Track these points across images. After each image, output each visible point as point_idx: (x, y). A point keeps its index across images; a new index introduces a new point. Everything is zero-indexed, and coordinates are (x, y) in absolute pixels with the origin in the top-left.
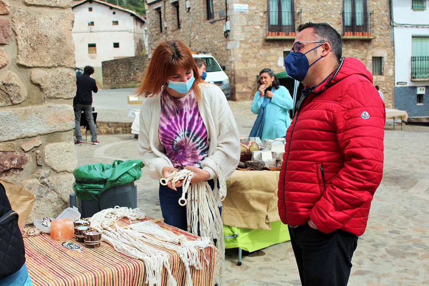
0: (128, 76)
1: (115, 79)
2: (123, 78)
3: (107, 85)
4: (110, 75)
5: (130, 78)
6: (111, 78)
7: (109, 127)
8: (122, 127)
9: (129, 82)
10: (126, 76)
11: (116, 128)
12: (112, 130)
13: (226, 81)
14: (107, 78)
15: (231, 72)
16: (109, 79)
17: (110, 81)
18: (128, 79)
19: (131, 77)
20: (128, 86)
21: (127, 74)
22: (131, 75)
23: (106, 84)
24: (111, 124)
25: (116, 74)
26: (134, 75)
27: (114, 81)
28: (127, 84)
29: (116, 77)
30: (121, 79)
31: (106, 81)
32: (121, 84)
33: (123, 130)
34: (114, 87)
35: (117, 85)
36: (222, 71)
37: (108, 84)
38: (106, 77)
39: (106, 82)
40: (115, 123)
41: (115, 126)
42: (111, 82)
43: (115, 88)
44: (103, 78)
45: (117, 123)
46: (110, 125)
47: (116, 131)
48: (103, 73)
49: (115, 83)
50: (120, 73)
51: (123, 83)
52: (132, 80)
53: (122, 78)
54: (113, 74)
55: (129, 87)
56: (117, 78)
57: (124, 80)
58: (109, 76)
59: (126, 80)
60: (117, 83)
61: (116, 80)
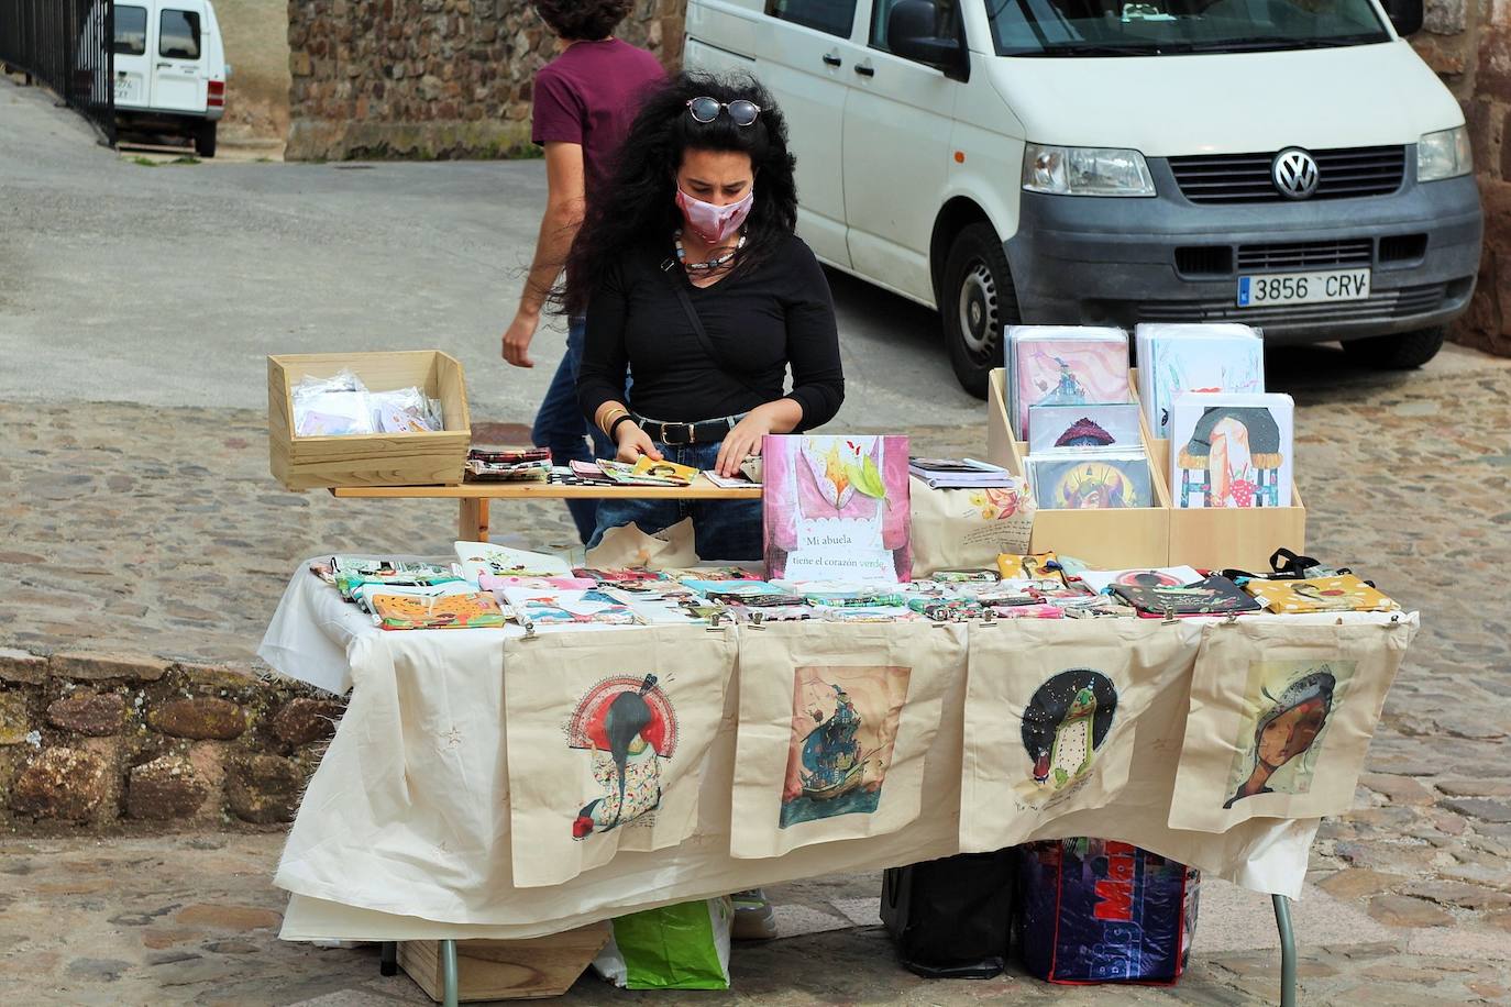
0: (484, 58)
1: (388, 72)
2: (448, 68)
3: (324, 125)
4: (350, 41)
5: (507, 76)
6: (351, 69)
7: (56, 733)
8: (227, 736)
9: (492, 109)
10: (473, 56)
11: (146, 756)
12: (82, 771)
13: (1434, 142)
14: (325, 67)
15: (1484, 55)
16: (337, 75)
17: (344, 88)
18: (485, 78)
19: (515, 68)
20: (485, 142)
21: (478, 36)
22: (510, 50)
23: (317, 112)
24: (83, 696)
25: (398, 36)
26: (535, 48)
27: (379, 91)
28: (477, 125)
29: (392, 56)
30: (428, 80)
31: (314, 88)
32: (429, 117)
33: (238, 775)
34: (373, 144)
35: (403, 123)
36: (1399, 48)
37: (330, 117)
38: (318, 51)
39: (320, 100)
40: (134, 681)
41: (128, 728)
42: (354, 97)
43: (382, 153)
44: (294, 63)
45: (159, 684)
46: (59, 711)
47: (149, 787)
48: (293, 22)
49: (386, 108)
50: (427, 31)
51: (448, 113)
52: (517, 89)
53: (436, 70)
54: (371, 35)
55: (494, 154)
56: (397, 71)
57: (455, 86)
58: (342, 51)
59: (468, 91)
60: (401, 112)
61: (388, 84)
